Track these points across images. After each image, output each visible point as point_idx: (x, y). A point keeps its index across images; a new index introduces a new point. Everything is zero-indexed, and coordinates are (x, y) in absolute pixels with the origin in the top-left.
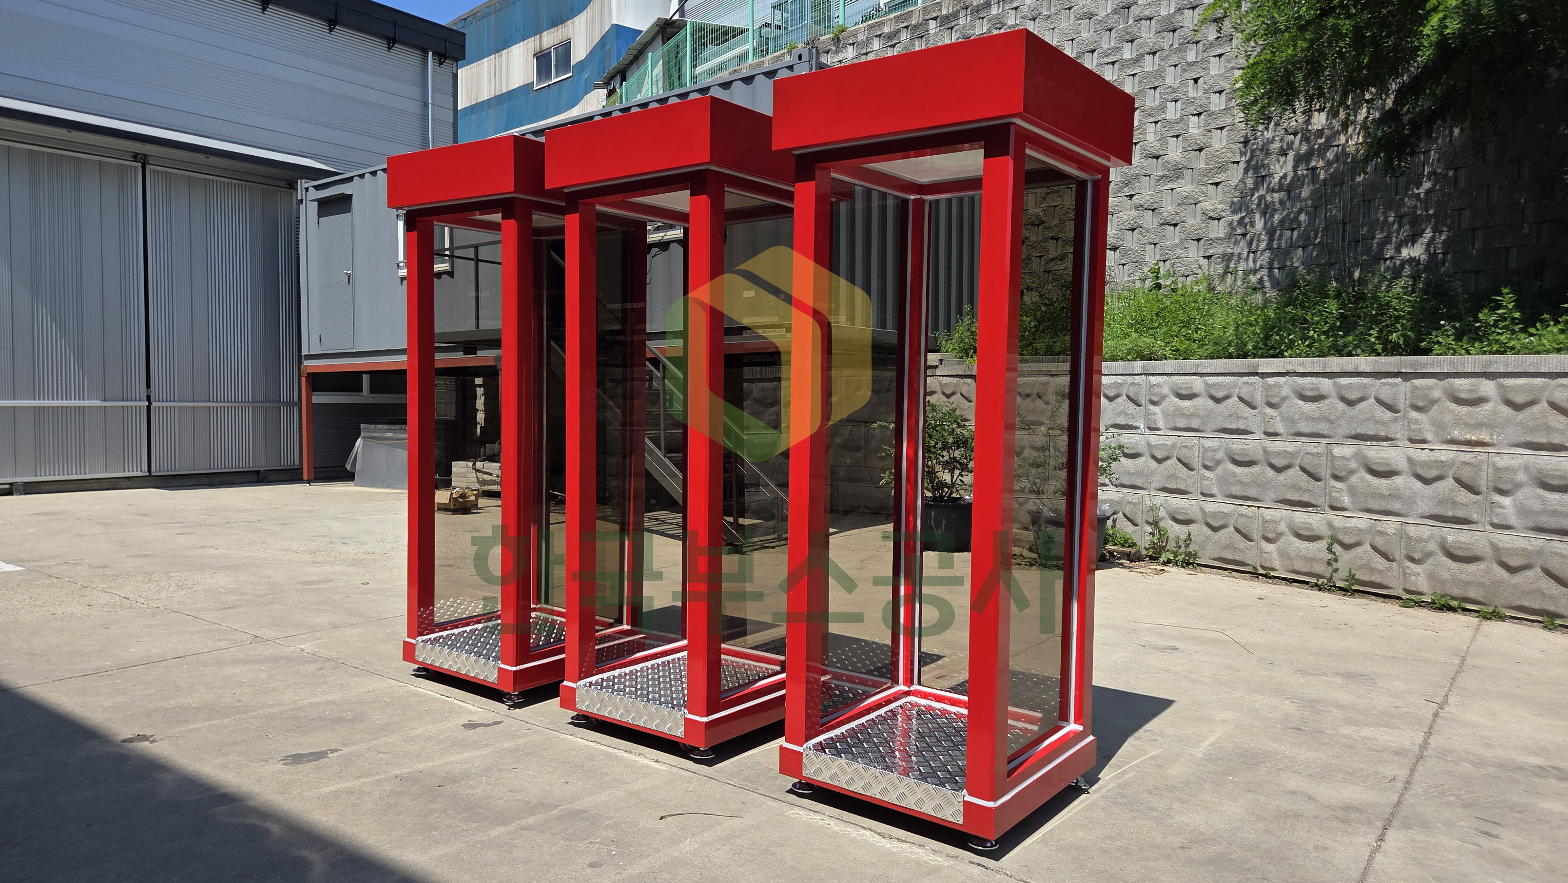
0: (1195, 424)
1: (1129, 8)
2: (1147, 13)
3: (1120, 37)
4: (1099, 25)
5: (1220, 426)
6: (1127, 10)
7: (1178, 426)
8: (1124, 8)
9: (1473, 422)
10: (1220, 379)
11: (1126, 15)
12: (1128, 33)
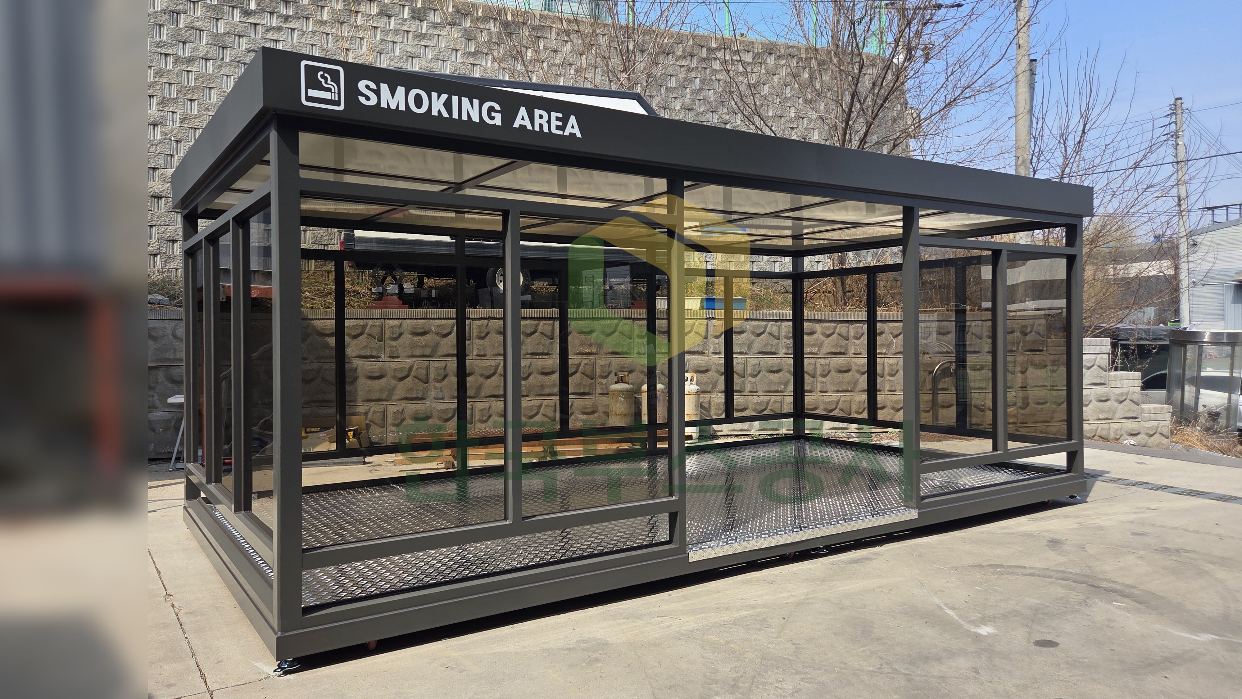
0: (428, 351)
5: (445, 353)
7: (414, 354)
9: (589, 343)
10: (443, 322)
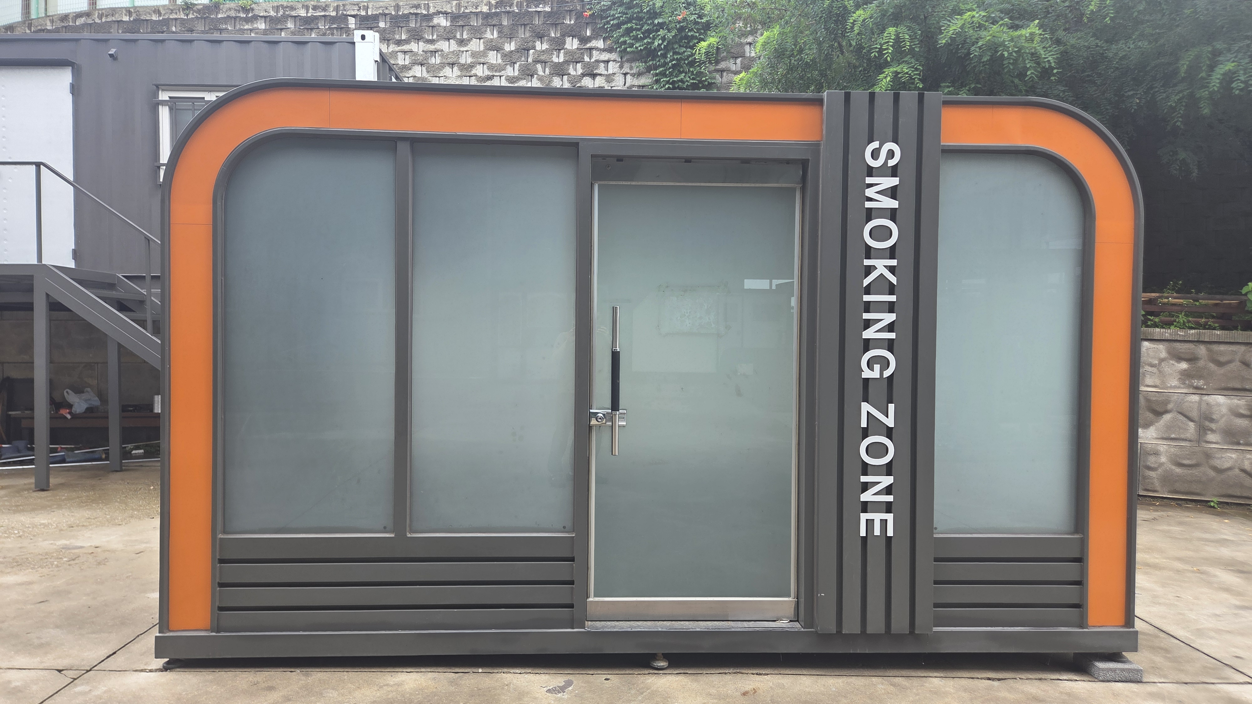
1: (528, 50)
2: (543, 58)
3: (523, 71)
4: (505, 58)
6: (526, 51)
8: (524, 49)
11: (526, 55)
12: (528, 69)
